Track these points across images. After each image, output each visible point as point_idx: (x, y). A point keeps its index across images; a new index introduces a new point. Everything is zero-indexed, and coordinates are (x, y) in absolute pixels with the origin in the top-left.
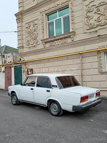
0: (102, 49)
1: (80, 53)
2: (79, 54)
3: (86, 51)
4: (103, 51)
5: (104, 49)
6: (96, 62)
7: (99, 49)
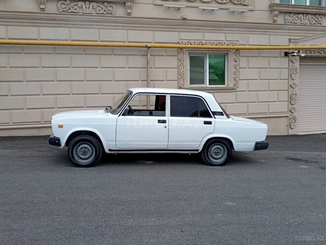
0: (187, 46)
1: (149, 45)
2: (146, 46)
3: (156, 43)
4: (188, 50)
5: (190, 46)
6: (174, 68)
7: (181, 46)
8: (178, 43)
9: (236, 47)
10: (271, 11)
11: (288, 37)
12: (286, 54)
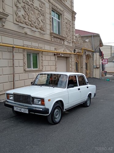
2: (13, 47)
4: (26, 50)
8: (23, 46)
9: (42, 50)
10: (51, 35)
11: (54, 48)
12: (55, 55)
